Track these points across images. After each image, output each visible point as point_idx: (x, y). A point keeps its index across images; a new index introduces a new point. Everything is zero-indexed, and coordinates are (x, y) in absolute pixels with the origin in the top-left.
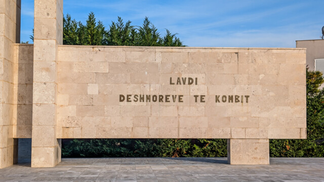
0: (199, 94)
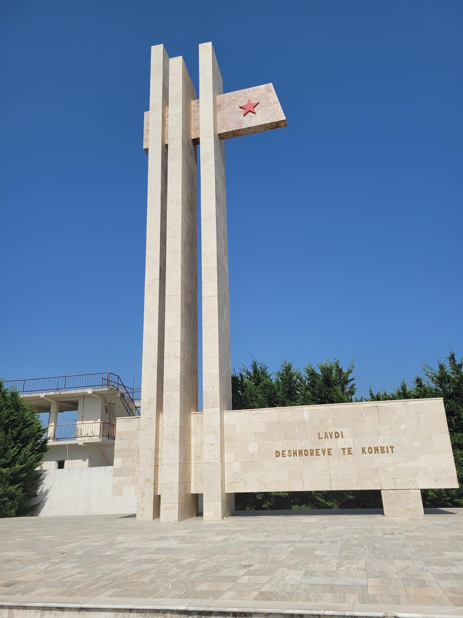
0: (346, 447)
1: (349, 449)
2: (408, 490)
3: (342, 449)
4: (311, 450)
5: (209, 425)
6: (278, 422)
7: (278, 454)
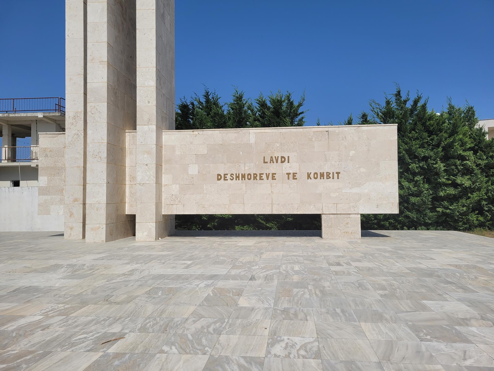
0: (291, 172)
1: (294, 174)
2: (349, 215)
3: (287, 174)
4: (254, 174)
5: (143, 143)
6: (221, 144)
7: (219, 177)
